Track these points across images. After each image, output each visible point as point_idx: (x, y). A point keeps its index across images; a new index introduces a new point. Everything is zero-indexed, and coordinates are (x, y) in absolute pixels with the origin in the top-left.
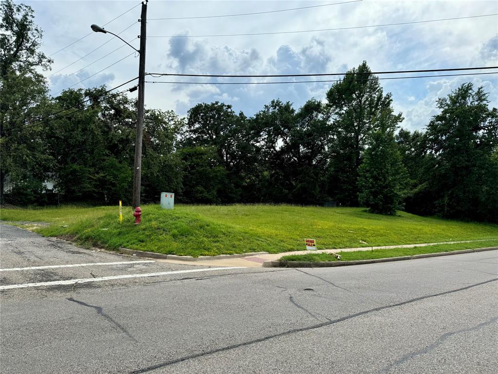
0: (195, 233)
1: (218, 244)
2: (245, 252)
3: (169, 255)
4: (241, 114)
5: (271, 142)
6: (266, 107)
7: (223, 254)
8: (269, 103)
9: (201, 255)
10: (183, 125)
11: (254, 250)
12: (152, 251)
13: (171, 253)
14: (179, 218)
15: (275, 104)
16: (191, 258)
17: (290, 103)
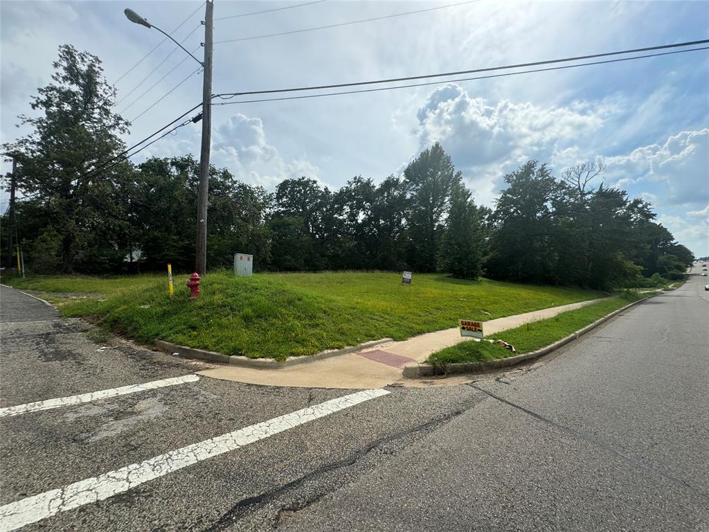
0: (281, 313)
1: (317, 331)
2: (361, 342)
3: (232, 357)
4: (326, 189)
5: (353, 216)
6: (349, 183)
7: (327, 348)
8: (352, 180)
9: (293, 354)
10: (271, 200)
11: (372, 337)
12: (206, 348)
13: (237, 352)
14: (256, 289)
15: (357, 180)
16: (271, 363)
17: (371, 180)
